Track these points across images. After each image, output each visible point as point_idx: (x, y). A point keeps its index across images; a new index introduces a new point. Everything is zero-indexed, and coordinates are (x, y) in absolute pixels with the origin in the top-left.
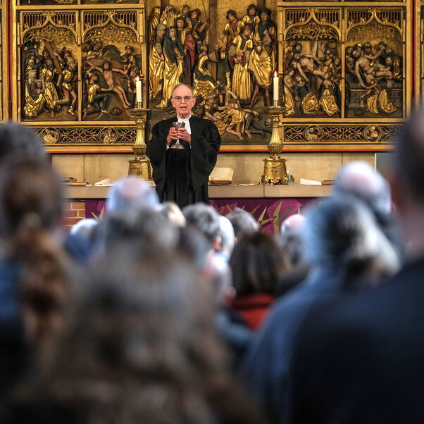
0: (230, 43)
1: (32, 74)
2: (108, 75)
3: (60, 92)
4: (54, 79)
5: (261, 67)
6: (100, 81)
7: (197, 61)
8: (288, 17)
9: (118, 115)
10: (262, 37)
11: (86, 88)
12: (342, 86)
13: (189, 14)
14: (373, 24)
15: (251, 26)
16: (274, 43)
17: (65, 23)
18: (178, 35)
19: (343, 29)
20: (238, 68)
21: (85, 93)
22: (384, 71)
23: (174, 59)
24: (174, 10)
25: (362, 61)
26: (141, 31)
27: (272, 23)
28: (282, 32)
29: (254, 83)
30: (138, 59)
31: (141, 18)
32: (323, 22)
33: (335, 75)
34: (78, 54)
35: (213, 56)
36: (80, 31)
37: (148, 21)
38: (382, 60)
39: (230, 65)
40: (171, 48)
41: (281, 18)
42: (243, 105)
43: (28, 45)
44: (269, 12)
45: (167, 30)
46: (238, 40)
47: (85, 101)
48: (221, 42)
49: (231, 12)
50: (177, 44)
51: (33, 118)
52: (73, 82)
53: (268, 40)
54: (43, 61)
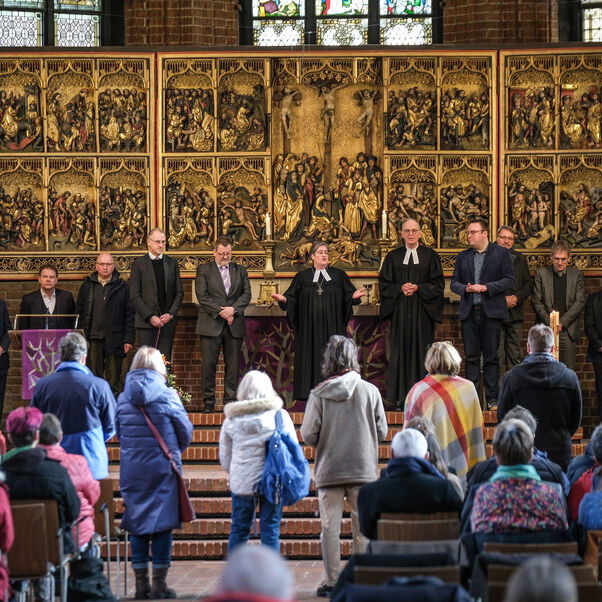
0: (342, 185)
1: (175, 211)
2: (239, 212)
3: (199, 226)
4: (194, 215)
5: (369, 205)
6: (233, 216)
7: (314, 200)
8: (393, 163)
9: (248, 245)
10: (370, 180)
11: (220, 223)
12: (438, 222)
13: (308, 161)
14: (463, 170)
15: (361, 171)
16: (380, 185)
17: (204, 168)
18: (299, 178)
19: (439, 173)
20: (349, 206)
21: (221, 227)
22: (473, 209)
23: (294, 198)
24: (295, 157)
25: (455, 200)
26: (268, 175)
27: (378, 169)
28: (387, 175)
29: (363, 219)
30: (265, 198)
31: (268, 164)
32: (422, 167)
33: (433, 212)
34: (214, 194)
35: (328, 196)
36: (216, 175)
37: (274, 166)
38: (471, 199)
39: (342, 203)
40: (293, 190)
41: (386, 164)
42: (354, 237)
43: (172, 185)
44: (375, 159)
45: (289, 174)
46: (349, 182)
47: (220, 233)
48: (335, 184)
49: (344, 159)
50: (297, 186)
51: (176, 248)
52: (210, 218)
53: (375, 182)
54: (184, 200)
